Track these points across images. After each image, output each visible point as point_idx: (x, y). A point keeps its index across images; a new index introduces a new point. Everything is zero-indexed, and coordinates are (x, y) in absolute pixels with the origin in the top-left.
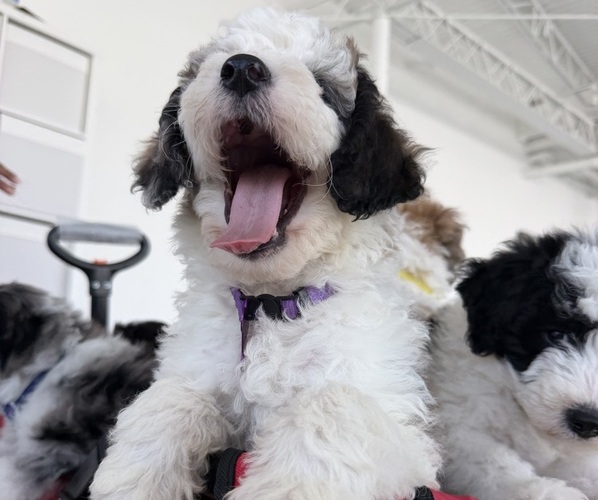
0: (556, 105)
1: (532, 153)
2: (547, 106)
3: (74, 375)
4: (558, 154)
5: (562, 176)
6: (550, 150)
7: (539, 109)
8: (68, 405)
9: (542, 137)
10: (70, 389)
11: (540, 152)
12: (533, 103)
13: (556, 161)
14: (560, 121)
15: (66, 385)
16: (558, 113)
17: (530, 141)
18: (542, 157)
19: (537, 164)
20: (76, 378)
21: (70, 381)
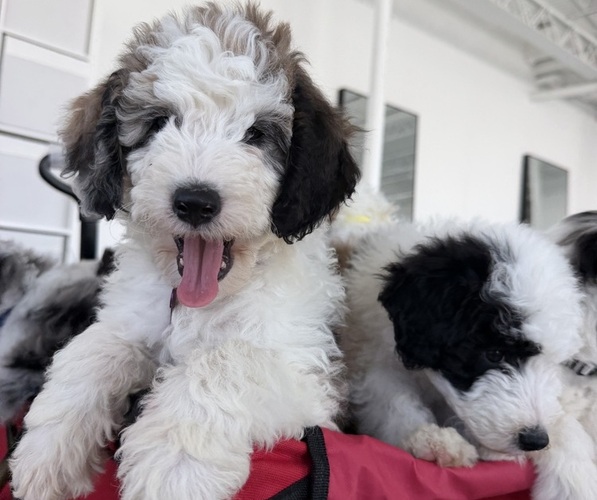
0: (565, 27)
1: (539, 76)
2: (555, 28)
3: (39, 308)
4: (567, 77)
5: (570, 99)
6: (558, 72)
7: (548, 30)
8: (36, 336)
9: (549, 60)
10: (36, 320)
11: (548, 75)
12: (541, 26)
13: (564, 84)
14: (569, 44)
15: (33, 317)
16: (567, 36)
17: (539, 63)
18: (550, 79)
19: (546, 87)
20: (41, 310)
21: (36, 313)
